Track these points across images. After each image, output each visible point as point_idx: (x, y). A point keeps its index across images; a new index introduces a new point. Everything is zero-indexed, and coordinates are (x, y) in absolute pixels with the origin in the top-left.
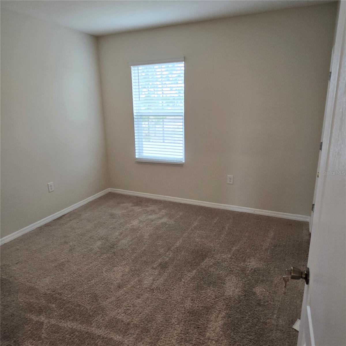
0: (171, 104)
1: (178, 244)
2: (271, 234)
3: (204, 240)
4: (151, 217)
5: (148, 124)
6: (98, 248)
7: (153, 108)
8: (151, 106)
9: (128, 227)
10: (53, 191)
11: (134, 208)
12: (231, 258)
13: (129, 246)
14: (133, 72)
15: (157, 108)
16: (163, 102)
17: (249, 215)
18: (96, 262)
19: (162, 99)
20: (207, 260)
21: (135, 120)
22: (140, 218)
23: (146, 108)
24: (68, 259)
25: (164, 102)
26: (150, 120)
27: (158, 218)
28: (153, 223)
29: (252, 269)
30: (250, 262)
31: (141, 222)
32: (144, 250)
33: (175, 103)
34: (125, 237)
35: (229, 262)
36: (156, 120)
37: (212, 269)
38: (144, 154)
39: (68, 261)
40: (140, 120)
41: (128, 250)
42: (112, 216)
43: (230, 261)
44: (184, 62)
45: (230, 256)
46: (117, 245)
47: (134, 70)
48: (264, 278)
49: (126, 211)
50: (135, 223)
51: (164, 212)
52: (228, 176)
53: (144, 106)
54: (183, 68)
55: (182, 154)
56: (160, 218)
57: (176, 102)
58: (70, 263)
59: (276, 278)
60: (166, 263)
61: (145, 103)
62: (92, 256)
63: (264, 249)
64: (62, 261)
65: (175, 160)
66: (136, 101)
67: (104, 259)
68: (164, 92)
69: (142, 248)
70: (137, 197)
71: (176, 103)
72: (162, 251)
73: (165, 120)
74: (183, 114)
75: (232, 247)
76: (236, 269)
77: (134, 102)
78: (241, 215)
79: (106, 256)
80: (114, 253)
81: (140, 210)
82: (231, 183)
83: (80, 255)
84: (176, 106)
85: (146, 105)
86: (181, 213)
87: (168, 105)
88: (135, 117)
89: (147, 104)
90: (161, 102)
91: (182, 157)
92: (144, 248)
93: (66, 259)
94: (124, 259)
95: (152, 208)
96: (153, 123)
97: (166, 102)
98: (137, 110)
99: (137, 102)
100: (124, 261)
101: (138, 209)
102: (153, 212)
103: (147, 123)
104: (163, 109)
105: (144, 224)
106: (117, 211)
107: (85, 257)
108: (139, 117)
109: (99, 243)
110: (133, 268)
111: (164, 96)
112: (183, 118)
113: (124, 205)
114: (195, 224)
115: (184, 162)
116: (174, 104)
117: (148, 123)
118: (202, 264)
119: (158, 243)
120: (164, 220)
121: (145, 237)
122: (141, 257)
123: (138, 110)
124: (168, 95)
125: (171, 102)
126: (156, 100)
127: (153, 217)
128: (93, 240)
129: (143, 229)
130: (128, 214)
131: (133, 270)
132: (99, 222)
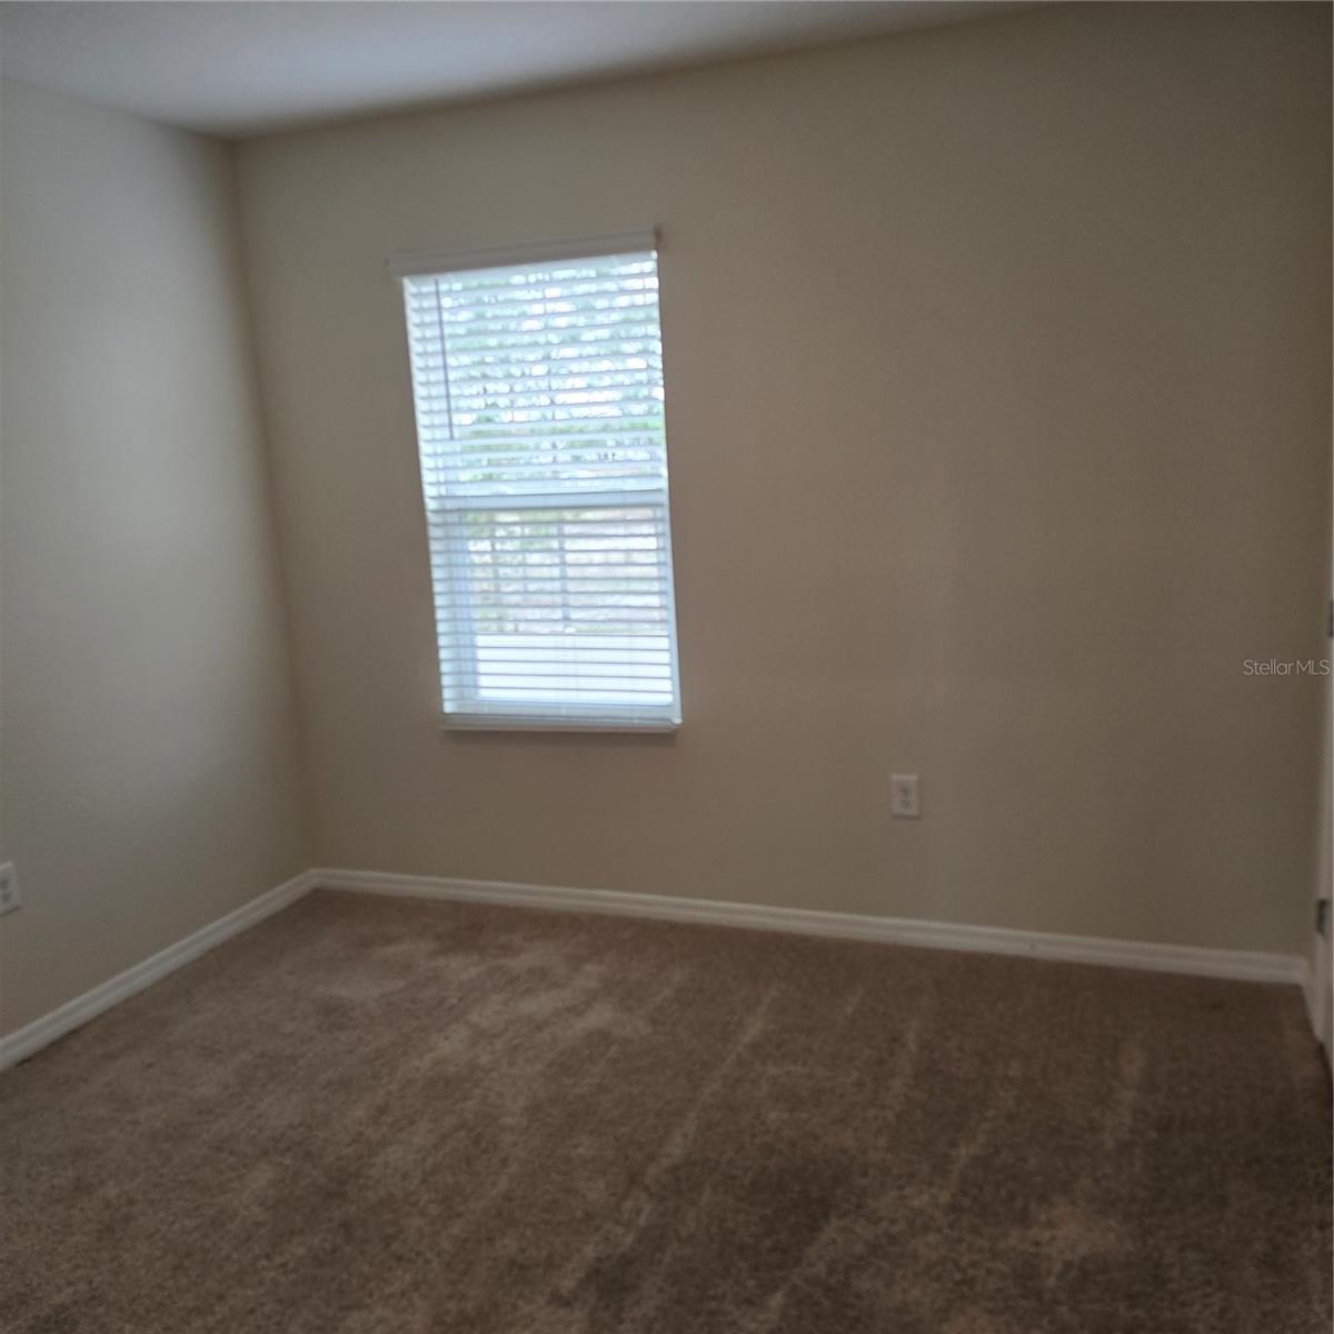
0: (590, 454)
1: (676, 1148)
2: (1134, 1063)
3: (804, 1116)
4: (528, 1006)
5: (494, 550)
6: (261, 1204)
7: (509, 472)
8: (498, 464)
9: (417, 1069)
10: (17, 909)
11: (441, 962)
12: (954, 1208)
13: (424, 1181)
14: (411, 304)
15: (527, 471)
16: (554, 446)
17: (1012, 967)
18: (250, 1292)
19: (554, 432)
20: (831, 1229)
21: (433, 532)
22: (474, 1018)
23: (479, 473)
24: (94, 1285)
25: (561, 441)
26: (500, 532)
27: (568, 1009)
28: (545, 1036)
29: (1068, 1265)
30: (1050, 1224)
31: (480, 1036)
32: (507, 1197)
33: (605, 446)
34: (401, 1130)
35: (946, 1231)
36: (527, 531)
37: (863, 1283)
38: (485, 694)
39: (94, 1298)
40: (457, 532)
41: (421, 1203)
42: (334, 1014)
43: (951, 1226)
44: (654, 255)
45: (945, 1197)
46: (361, 1181)
47: (418, 295)
48: (1140, 1312)
49: (401, 984)
50: (450, 1045)
51: (592, 974)
52: (895, 777)
53: (470, 466)
54: (654, 282)
55: (667, 685)
56: (576, 1011)
57: (611, 443)
58: (101, 1310)
59: (1198, 1307)
60: (626, 1261)
61: (473, 450)
62: (228, 1258)
63: (1110, 1144)
64: (58, 1299)
65: (638, 714)
66: (433, 441)
67: (294, 1270)
68: (560, 398)
69: (494, 1184)
70: (456, 906)
71: (611, 447)
72: (596, 1191)
73: (568, 529)
74: (664, 498)
75: (953, 1144)
76: (990, 1272)
77: (425, 448)
78: (974, 966)
79: (301, 1251)
80: (346, 1226)
81: (473, 972)
82: (912, 811)
83: (158, 1253)
84: (614, 461)
85: (479, 461)
86: (678, 976)
87: (577, 459)
88: (431, 518)
89: (484, 457)
90: (546, 444)
91: (668, 699)
92: (503, 1184)
93: (82, 1287)
94: (400, 1258)
95: (530, 957)
96: (516, 545)
97: (571, 446)
98: (438, 483)
99: (440, 448)
100: (400, 1272)
101: (463, 968)
102: (541, 978)
103: (485, 545)
104: (555, 478)
105: (499, 1045)
106: (360, 989)
107: (187, 1263)
108: (454, 518)
109: (262, 1177)
110: (452, 1305)
111: (560, 414)
112: (664, 513)
113: (391, 950)
114: (754, 1028)
115: (678, 721)
116: (602, 451)
117: (493, 545)
118: (811, 1252)
119: (576, 1146)
120: (601, 1016)
121: (508, 1121)
122: (491, 1240)
123: (446, 483)
124: (577, 412)
125: (590, 444)
126: (526, 435)
127: (539, 1004)
128: (232, 1159)
129: (494, 1074)
130: (413, 1001)
131: (449, 1319)
132: (263, 1055)
